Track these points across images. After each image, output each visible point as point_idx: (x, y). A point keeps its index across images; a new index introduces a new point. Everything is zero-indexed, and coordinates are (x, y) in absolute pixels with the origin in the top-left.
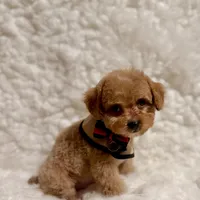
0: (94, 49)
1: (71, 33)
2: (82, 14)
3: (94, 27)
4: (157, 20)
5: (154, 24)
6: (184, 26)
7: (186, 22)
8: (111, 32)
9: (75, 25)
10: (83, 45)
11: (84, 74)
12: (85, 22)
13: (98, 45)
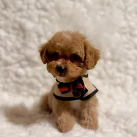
0: (44, 24)
1: (30, 11)
3: (44, 9)
4: (84, 10)
6: (102, 16)
8: (56, 13)
9: (32, 7)
10: (37, 20)
11: (36, 40)
12: (39, 5)
13: (47, 21)
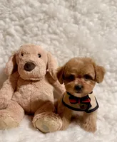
0: (55, 45)
1: (43, 36)
2: (49, 26)
3: (55, 33)
4: (88, 32)
5: (86, 34)
6: (102, 35)
7: (102, 33)
8: (64, 36)
9: (45, 32)
10: (49, 42)
12: (51, 31)
13: (57, 43)
